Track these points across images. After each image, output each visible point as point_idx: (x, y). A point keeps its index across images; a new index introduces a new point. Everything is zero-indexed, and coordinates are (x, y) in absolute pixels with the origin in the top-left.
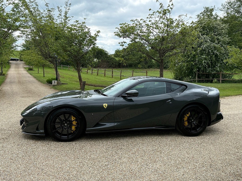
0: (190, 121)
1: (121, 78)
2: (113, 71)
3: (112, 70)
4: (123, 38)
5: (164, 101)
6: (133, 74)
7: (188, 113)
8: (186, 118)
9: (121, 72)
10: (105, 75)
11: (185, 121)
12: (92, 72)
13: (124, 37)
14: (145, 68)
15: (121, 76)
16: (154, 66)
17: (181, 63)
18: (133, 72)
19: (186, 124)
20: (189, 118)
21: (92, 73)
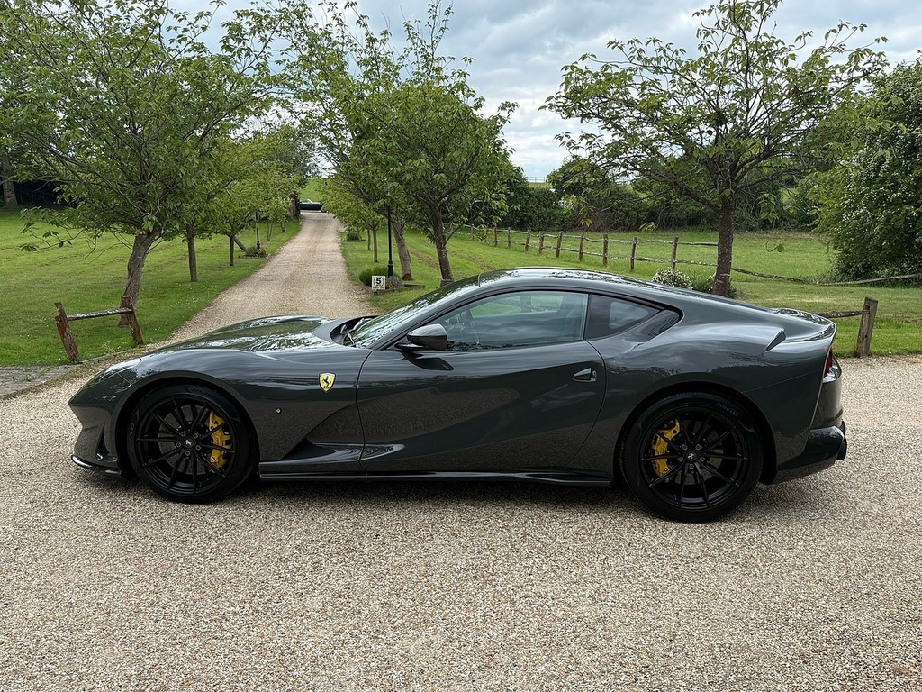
0: (681, 460)
1: (632, 267)
2: (606, 242)
3: (606, 237)
4: (582, 121)
5: (564, 373)
6: (675, 254)
7: (674, 425)
8: (660, 447)
9: (634, 245)
10: (581, 258)
11: (658, 457)
12: (542, 245)
13: (583, 117)
14: (751, 229)
15: (632, 260)
16: (785, 219)
17: (862, 211)
18: (676, 246)
19: (663, 467)
20: (673, 444)
21: (541, 249)
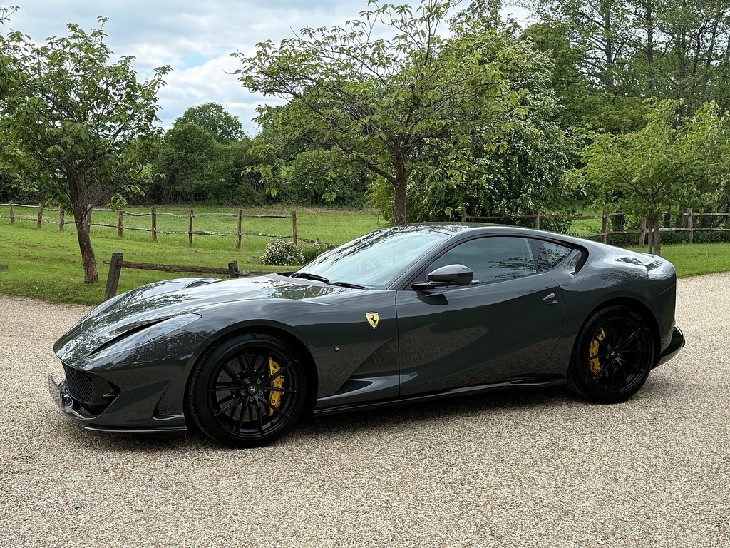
0: (607, 357)
1: (191, 242)
2: (154, 216)
3: (154, 211)
4: (264, 95)
5: (536, 298)
6: (240, 226)
7: (600, 332)
9: (191, 219)
10: (120, 233)
11: (593, 357)
12: (63, 221)
13: (266, 92)
15: (190, 234)
17: (411, 185)
18: (240, 219)
19: (596, 365)
21: (62, 225)
